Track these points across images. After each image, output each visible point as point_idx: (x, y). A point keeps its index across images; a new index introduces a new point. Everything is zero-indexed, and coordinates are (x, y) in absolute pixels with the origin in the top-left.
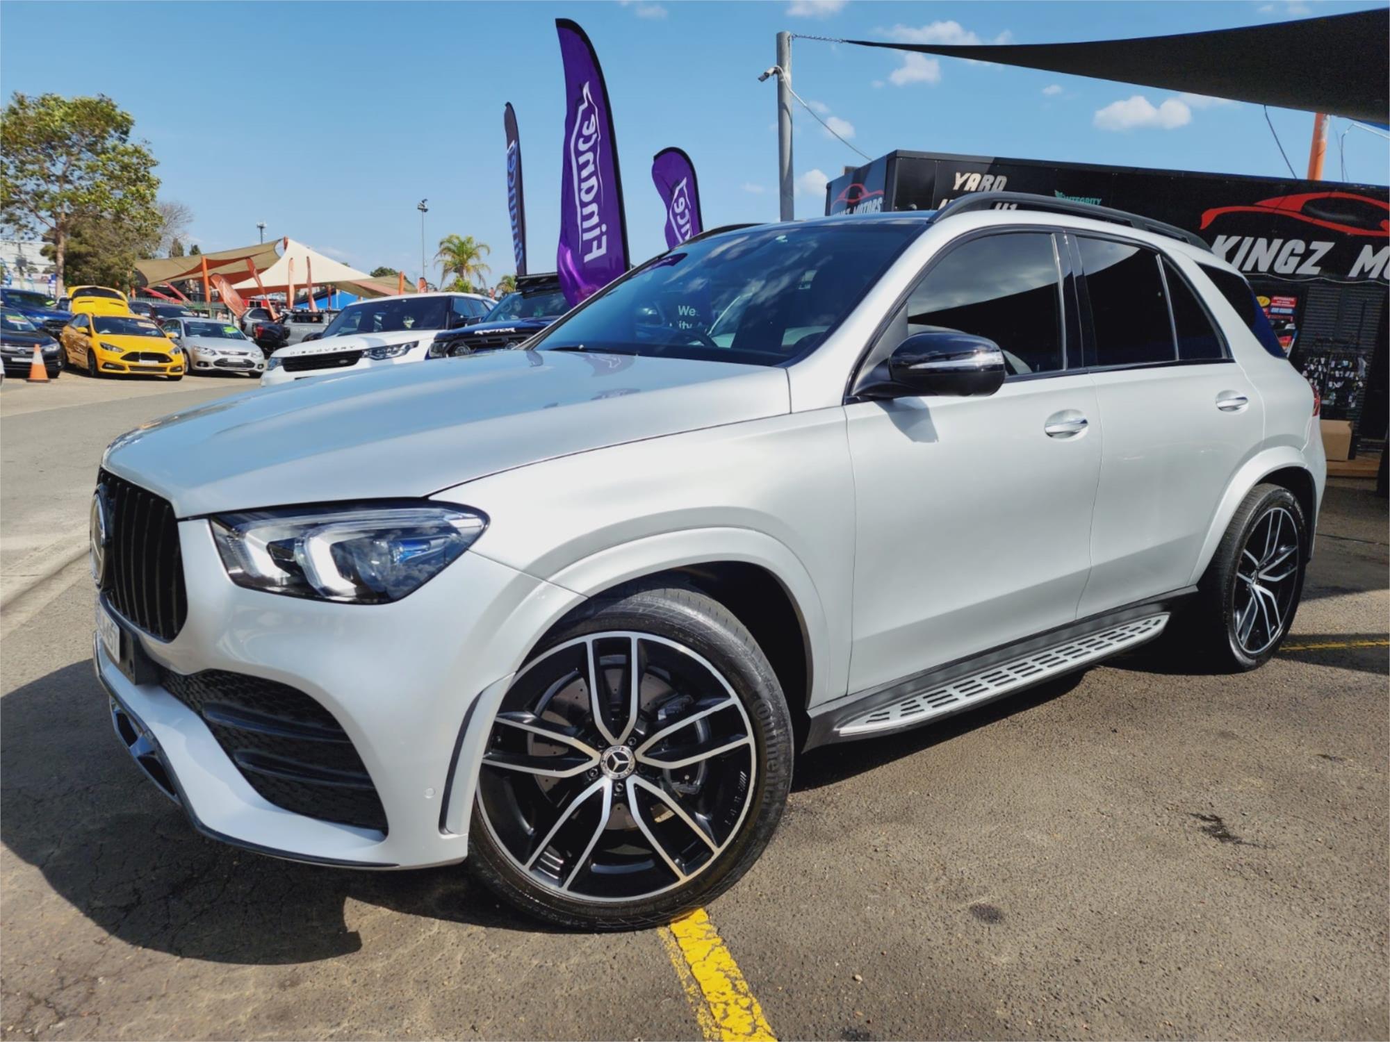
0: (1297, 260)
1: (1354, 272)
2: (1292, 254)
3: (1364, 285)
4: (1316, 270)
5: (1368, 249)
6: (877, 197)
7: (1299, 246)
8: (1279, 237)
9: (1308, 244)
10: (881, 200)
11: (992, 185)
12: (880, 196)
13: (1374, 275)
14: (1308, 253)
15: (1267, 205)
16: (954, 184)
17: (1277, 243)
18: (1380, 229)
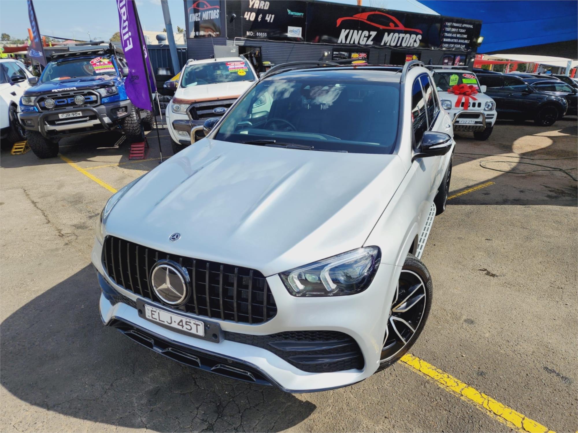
0: (366, 39)
1: (382, 44)
2: (365, 37)
3: (386, 48)
4: (371, 43)
5: (386, 34)
6: (216, 9)
7: (366, 33)
8: (361, 30)
9: (369, 33)
10: (218, 11)
11: (264, 6)
12: (217, 9)
13: (388, 44)
14: (370, 36)
15: (357, 17)
16: (249, 5)
17: (360, 32)
18: (390, 26)
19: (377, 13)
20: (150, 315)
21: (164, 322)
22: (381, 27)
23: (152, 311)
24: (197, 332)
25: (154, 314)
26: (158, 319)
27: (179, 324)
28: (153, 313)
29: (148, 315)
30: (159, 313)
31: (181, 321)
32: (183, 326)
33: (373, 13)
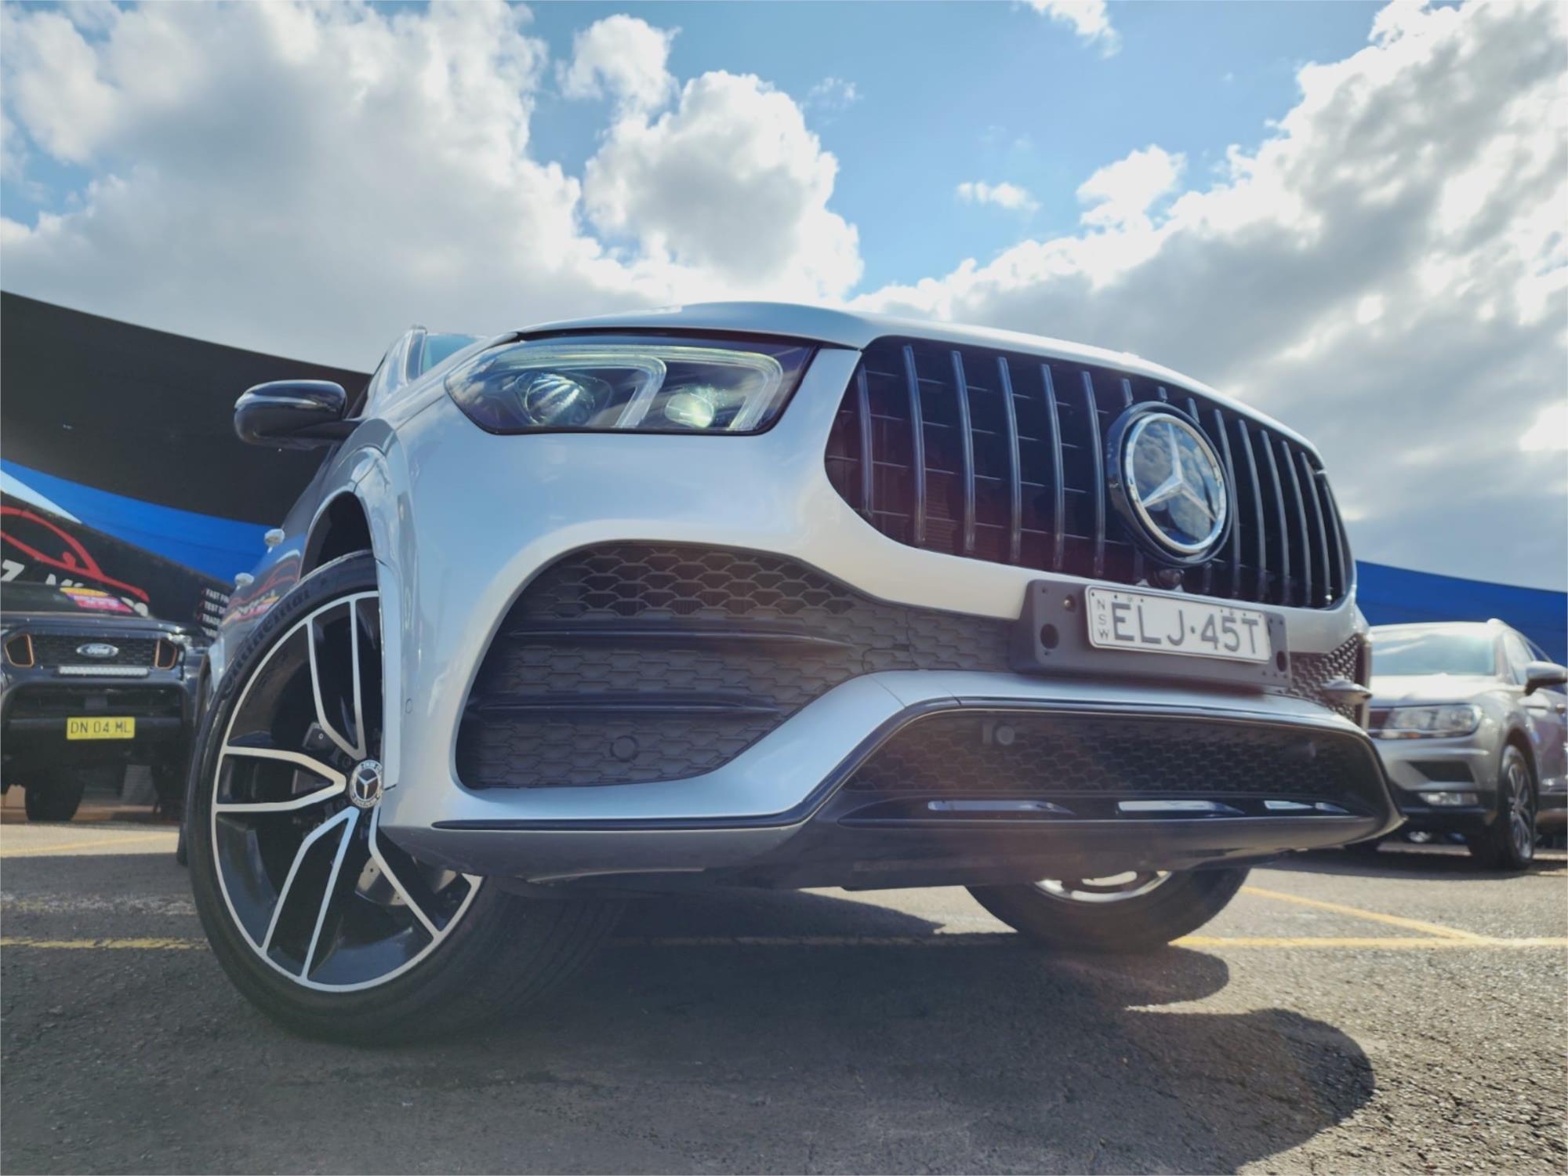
18: (63, 561)
19: (27, 514)
20: (1109, 626)
21: (1157, 641)
22: (39, 557)
23: (1115, 606)
24: (1254, 651)
25: (1122, 620)
26: (1138, 638)
27: (1204, 638)
28: (1120, 613)
29: (1102, 628)
30: (1139, 609)
31: (1211, 622)
32: (1214, 640)
33: (16, 512)
